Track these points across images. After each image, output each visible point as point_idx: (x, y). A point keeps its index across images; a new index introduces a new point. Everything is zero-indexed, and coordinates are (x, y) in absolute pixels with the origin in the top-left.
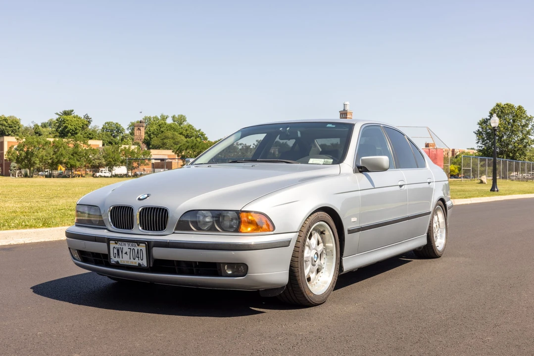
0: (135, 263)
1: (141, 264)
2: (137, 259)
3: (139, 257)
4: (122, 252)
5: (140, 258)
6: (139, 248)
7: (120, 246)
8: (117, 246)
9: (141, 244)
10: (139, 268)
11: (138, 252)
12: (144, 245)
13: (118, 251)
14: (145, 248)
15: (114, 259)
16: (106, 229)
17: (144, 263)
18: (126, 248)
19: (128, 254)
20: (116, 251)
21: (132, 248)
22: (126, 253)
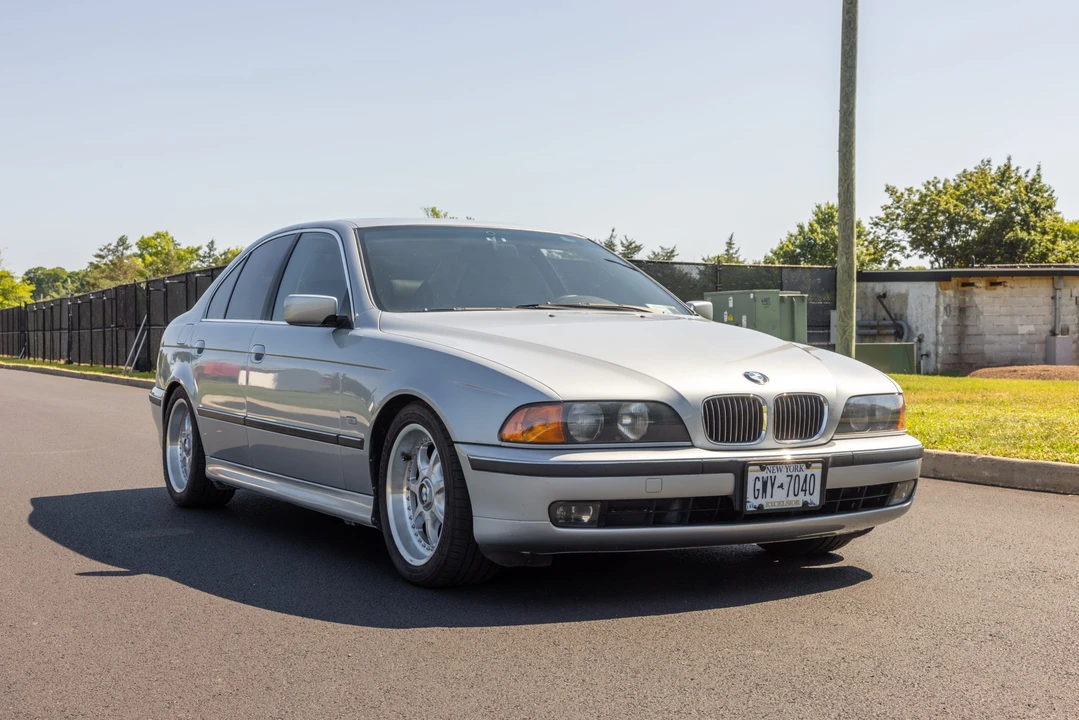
0: (797, 502)
1: (809, 502)
2: (801, 494)
3: (805, 490)
4: (773, 485)
5: (807, 492)
6: (809, 472)
7: (769, 474)
8: (765, 474)
9: (813, 465)
10: (806, 511)
11: (805, 481)
12: (820, 465)
13: (765, 484)
14: (820, 471)
15: (752, 502)
16: (693, 446)
17: (815, 499)
18: (782, 476)
19: (786, 487)
20: (759, 485)
21: (794, 474)
22: (781, 486)
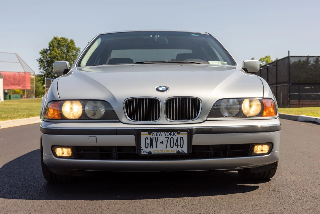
0: (173, 151)
1: (180, 151)
2: (175, 147)
3: (178, 145)
4: (157, 142)
5: (179, 146)
6: (179, 136)
7: (154, 137)
8: (151, 136)
9: (181, 133)
10: (178, 156)
11: (177, 140)
12: (186, 133)
13: (152, 141)
14: (187, 135)
15: (144, 150)
16: (120, 122)
17: (185, 150)
18: (162, 137)
19: (165, 143)
20: (148, 142)
21: (170, 137)
22: (162, 142)
